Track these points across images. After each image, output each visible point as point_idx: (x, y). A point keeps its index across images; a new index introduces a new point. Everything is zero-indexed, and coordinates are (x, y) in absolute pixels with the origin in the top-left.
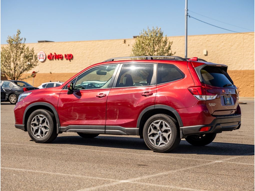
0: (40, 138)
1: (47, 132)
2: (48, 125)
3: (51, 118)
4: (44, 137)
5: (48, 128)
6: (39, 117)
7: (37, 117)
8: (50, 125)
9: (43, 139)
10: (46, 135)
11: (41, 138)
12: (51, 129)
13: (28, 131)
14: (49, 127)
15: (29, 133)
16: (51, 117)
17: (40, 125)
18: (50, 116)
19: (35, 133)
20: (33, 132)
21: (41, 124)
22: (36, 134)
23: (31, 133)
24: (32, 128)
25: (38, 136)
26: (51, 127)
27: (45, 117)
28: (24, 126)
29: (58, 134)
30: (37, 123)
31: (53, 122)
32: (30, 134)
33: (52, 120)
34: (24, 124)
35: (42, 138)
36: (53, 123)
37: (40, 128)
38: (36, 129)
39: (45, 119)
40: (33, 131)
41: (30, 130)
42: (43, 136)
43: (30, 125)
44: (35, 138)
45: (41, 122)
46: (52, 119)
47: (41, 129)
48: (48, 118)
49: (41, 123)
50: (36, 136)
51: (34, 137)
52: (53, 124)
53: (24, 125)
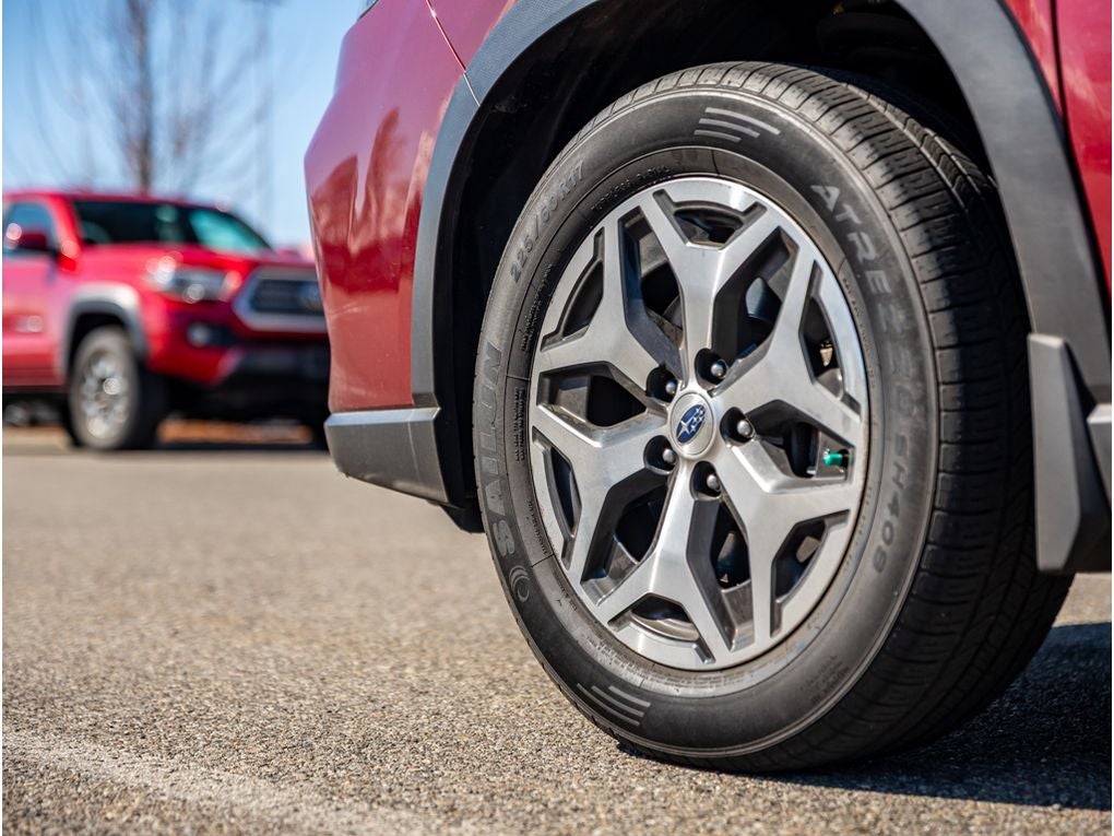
0: (686, 657)
1: (814, 529)
2: (835, 387)
3: (904, 216)
4: (762, 638)
5: (845, 449)
6: (664, 229)
7: (635, 229)
8: (879, 370)
9: (747, 680)
10: (796, 607)
11: (704, 651)
12: (897, 466)
13: (494, 518)
14: (853, 429)
15: (506, 563)
16: (890, 194)
17: (692, 391)
18: (877, 174)
19: (597, 566)
20: (568, 545)
21: (706, 376)
22: (620, 576)
23: (534, 555)
24: (560, 466)
25: (652, 608)
26: (903, 426)
27: (776, 217)
28: (437, 421)
29: (1057, 586)
30: (636, 367)
31: (934, 293)
32: (518, 573)
33: (926, 267)
34: (429, 387)
35: (724, 656)
36: (937, 328)
37: (686, 450)
38: (617, 476)
39: (776, 248)
40: (569, 518)
41: (517, 495)
42: (747, 616)
43: (525, 396)
44: (606, 658)
45: (698, 331)
46: (914, 240)
47: (703, 470)
48: (838, 231)
49: (704, 361)
50: (617, 620)
51: (579, 631)
52: (948, 362)
53: (429, 414)
